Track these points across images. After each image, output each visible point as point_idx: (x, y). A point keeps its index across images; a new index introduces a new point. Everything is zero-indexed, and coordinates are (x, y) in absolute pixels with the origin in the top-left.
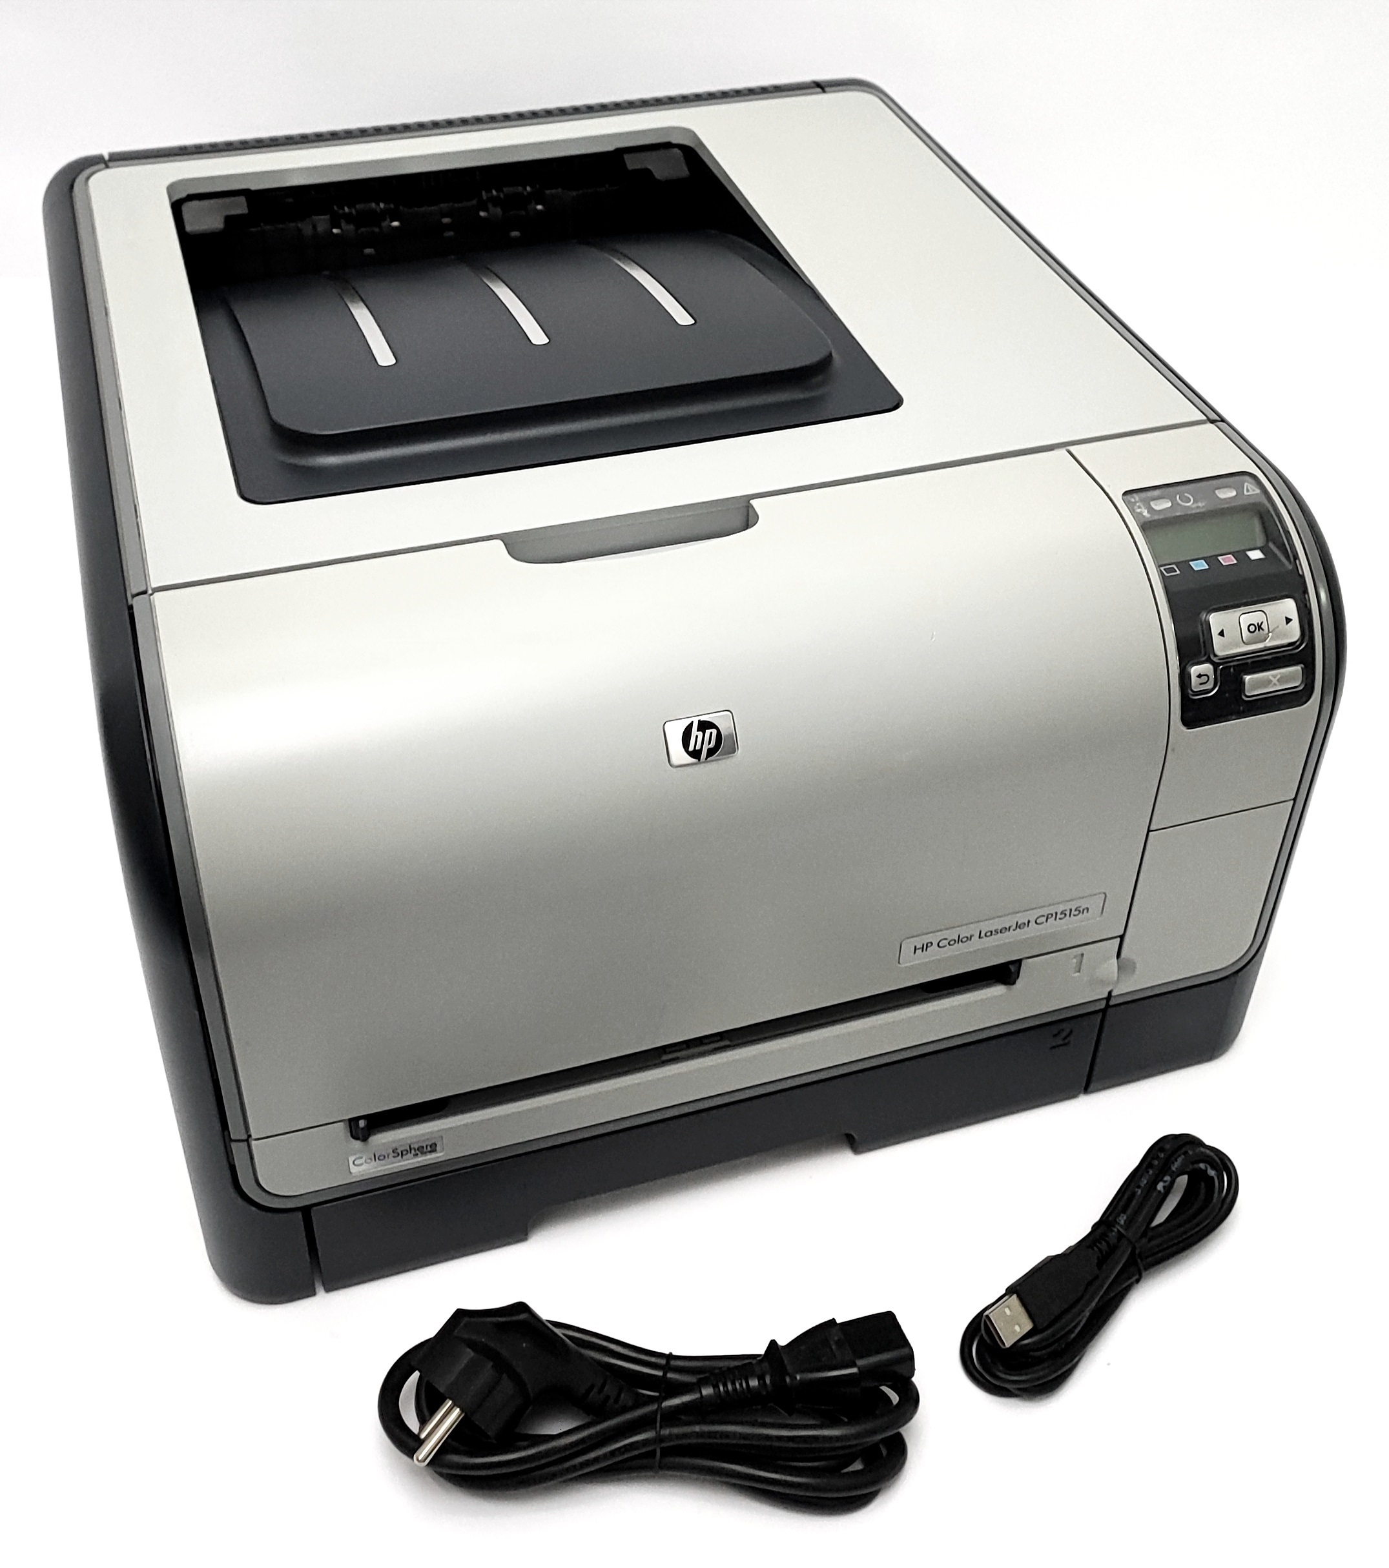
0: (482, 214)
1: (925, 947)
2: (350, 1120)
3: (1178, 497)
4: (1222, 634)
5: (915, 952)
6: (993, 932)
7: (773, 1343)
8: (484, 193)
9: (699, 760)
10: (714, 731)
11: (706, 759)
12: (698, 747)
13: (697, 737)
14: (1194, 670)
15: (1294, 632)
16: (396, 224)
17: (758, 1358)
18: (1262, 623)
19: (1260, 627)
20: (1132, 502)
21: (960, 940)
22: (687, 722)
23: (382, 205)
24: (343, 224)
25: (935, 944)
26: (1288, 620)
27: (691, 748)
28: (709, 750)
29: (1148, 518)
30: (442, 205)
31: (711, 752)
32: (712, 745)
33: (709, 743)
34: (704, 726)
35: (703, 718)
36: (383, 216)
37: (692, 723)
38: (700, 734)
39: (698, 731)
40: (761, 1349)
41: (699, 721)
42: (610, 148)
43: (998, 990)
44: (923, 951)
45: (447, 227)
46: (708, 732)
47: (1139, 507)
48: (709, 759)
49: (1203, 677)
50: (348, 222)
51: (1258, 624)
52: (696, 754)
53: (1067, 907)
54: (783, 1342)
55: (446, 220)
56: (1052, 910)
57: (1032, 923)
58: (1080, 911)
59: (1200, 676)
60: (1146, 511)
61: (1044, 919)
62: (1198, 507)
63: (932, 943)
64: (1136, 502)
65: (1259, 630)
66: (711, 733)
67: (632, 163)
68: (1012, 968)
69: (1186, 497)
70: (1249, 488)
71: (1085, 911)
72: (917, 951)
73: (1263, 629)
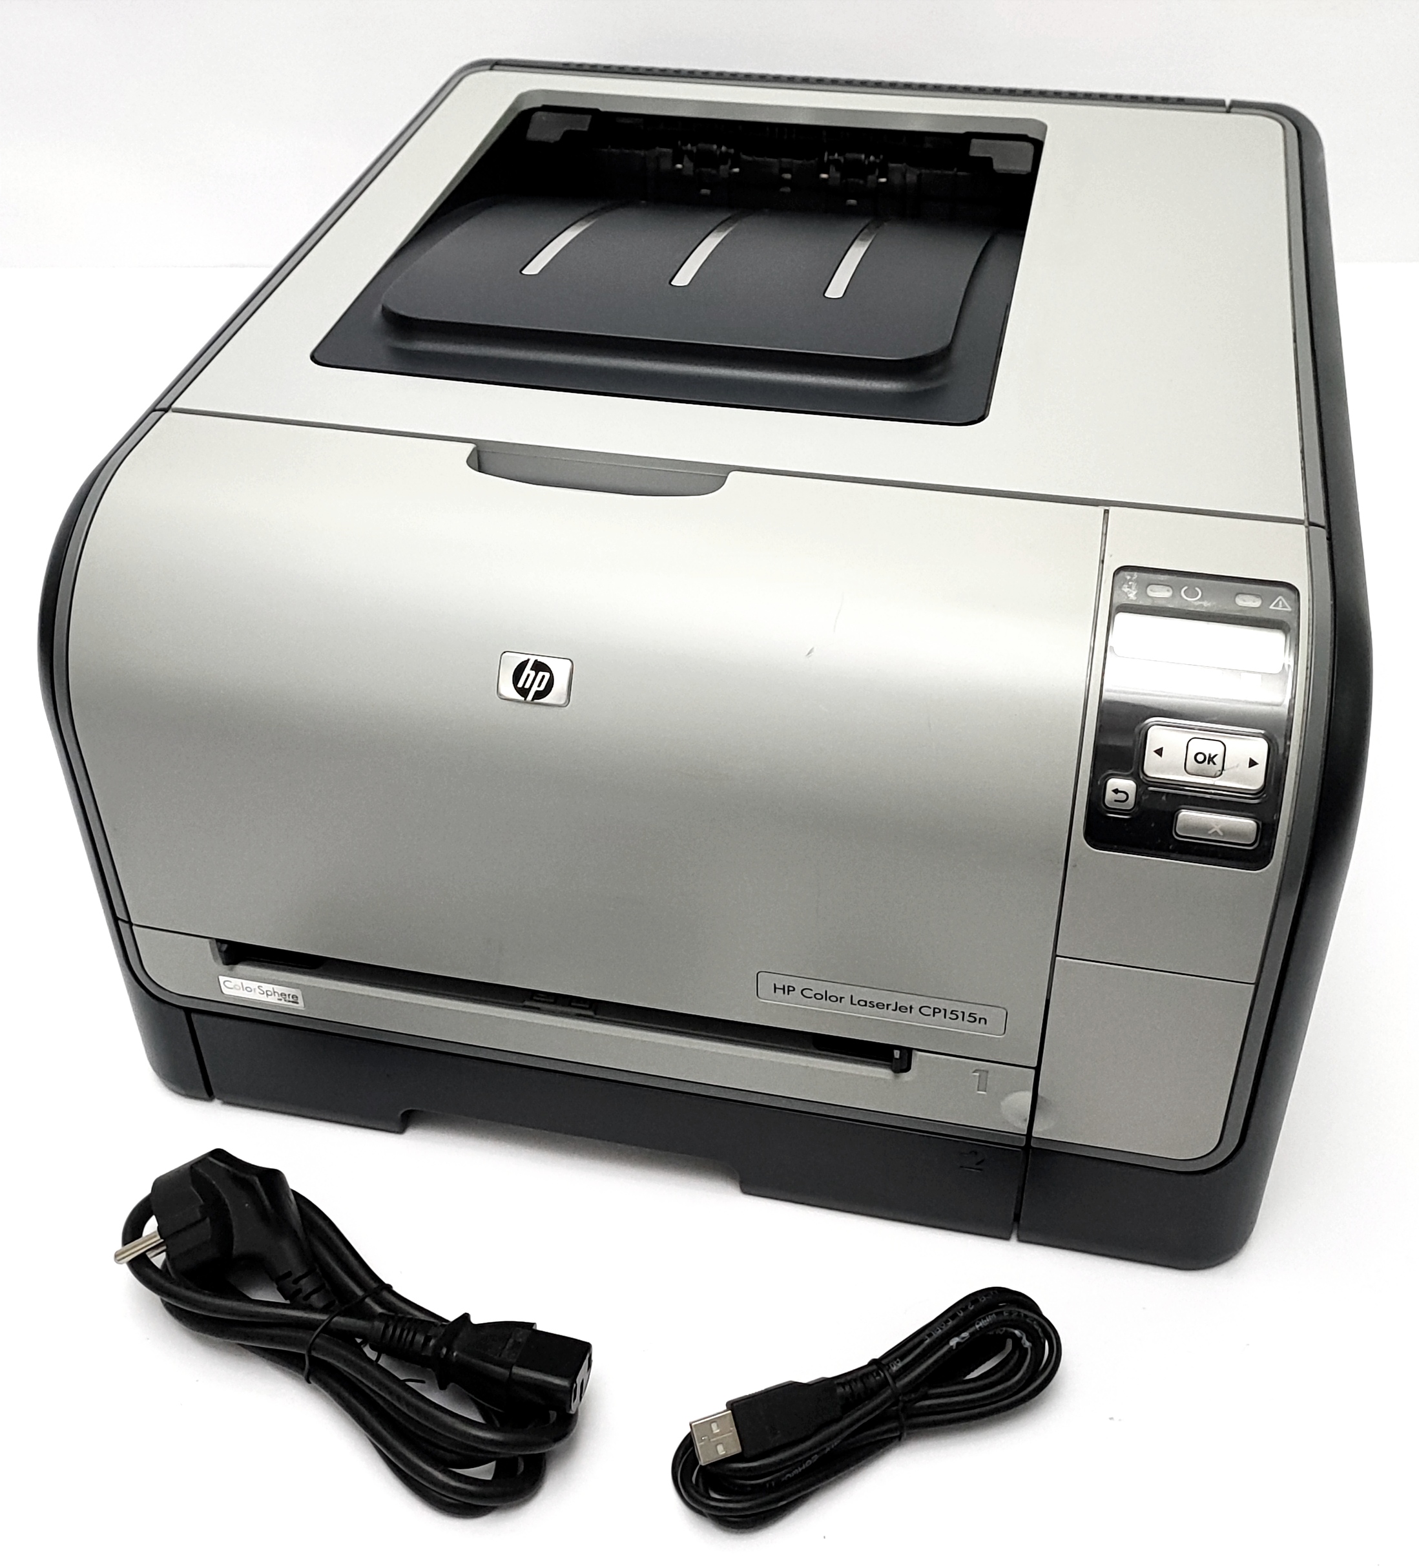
0: (824, 176)
1: (789, 990)
2: (218, 940)
3: (1186, 588)
4: (1159, 752)
5: (775, 992)
6: (868, 1004)
7: (465, 1317)
8: (826, 154)
9: (525, 699)
10: (547, 675)
11: (533, 699)
12: (527, 686)
13: (528, 675)
14: (1114, 783)
15: (1255, 780)
16: (736, 170)
17: (444, 1323)
18: (1216, 755)
19: (1211, 759)
20: (1126, 579)
21: (826, 997)
22: (524, 658)
23: (724, 148)
24: (686, 159)
25: (798, 991)
26: (1252, 763)
27: (520, 685)
28: (537, 692)
29: (1132, 600)
30: (784, 160)
31: (539, 695)
32: (542, 688)
33: (539, 686)
34: (539, 667)
35: (540, 659)
36: (724, 158)
37: (528, 660)
38: (533, 673)
39: (532, 669)
40: (451, 1316)
41: (536, 661)
42: (961, 130)
43: (883, 1073)
44: (784, 993)
45: (786, 183)
46: (541, 674)
47: (1130, 587)
48: (536, 701)
49: (1119, 794)
50: (691, 159)
51: (1210, 755)
52: (523, 692)
53: (960, 1008)
54: (476, 1320)
55: (788, 176)
56: (942, 1005)
57: (915, 1010)
58: (975, 1019)
59: (1116, 791)
60: (1135, 593)
61: (931, 1012)
62: (1202, 606)
63: (794, 990)
64: (1130, 580)
65: (1209, 763)
66: (544, 677)
67: (977, 149)
68: (897, 1054)
69: (1196, 591)
70: (1280, 603)
71: (983, 1021)
72: (777, 990)
73: (1214, 764)
